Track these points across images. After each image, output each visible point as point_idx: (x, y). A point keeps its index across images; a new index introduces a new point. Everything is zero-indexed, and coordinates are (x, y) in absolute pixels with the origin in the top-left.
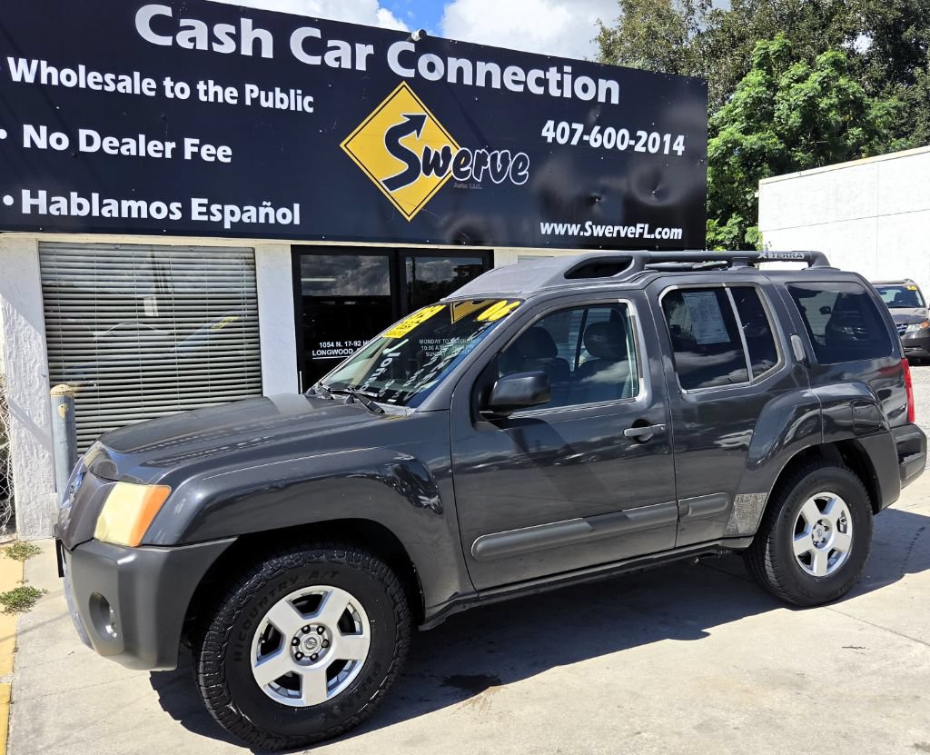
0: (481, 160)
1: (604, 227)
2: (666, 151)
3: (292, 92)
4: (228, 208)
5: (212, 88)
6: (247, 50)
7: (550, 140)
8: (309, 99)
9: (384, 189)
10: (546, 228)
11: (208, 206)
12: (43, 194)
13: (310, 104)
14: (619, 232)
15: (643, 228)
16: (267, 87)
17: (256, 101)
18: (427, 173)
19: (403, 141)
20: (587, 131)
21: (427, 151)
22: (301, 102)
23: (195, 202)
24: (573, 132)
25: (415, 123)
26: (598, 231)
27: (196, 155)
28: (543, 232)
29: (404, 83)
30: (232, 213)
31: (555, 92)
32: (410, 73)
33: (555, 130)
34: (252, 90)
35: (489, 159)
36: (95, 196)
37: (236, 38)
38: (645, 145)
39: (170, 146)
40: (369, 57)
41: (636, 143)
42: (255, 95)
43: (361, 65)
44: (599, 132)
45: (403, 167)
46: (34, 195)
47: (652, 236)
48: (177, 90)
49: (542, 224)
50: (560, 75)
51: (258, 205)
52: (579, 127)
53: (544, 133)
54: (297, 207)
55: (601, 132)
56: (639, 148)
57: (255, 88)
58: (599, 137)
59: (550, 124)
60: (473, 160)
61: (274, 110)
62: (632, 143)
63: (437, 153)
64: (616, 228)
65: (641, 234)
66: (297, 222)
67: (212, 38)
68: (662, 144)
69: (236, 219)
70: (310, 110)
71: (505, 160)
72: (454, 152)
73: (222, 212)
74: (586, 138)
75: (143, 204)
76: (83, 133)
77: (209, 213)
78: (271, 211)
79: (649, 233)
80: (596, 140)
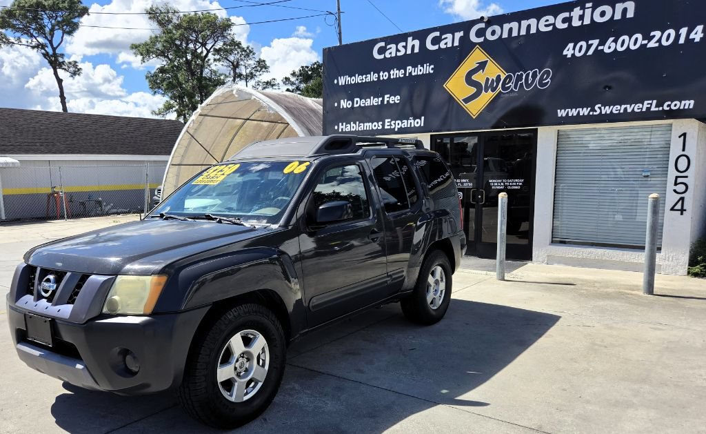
0: (519, 78)
1: (612, 107)
2: (682, 41)
3: (425, 65)
4: (397, 122)
5: (396, 71)
6: (409, 52)
7: (569, 56)
8: (432, 66)
9: (463, 104)
10: (561, 113)
11: (390, 122)
12: (344, 124)
13: (432, 69)
14: (626, 109)
15: (651, 104)
16: (415, 66)
17: (410, 73)
18: (486, 91)
19: (474, 77)
20: (602, 43)
21: (488, 79)
22: (428, 69)
23: (387, 121)
24: (589, 47)
25: (482, 66)
26: (606, 110)
27: (388, 101)
28: (559, 115)
29: (478, 46)
30: (398, 124)
31: (576, 23)
32: (481, 40)
33: (574, 49)
34: (409, 68)
35: (524, 77)
36: (357, 123)
37: (405, 47)
38: (659, 41)
39: (380, 99)
40: (461, 38)
41: (649, 42)
42: (410, 71)
43: (456, 43)
44: (613, 41)
45: (474, 90)
46: (342, 125)
47: (661, 109)
48: (384, 76)
49: (559, 111)
50: (582, 11)
51: (408, 119)
52: (595, 42)
53: (565, 52)
54: (423, 118)
55: (615, 41)
56: (652, 44)
57: (410, 67)
58: (613, 45)
59: (571, 45)
60: (514, 79)
61: (417, 76)
62: (645, 42)
63: (493, 79)
64: (623, 107)
65: (648, 109)
66: (422, 125)
67: (398, 50)
68: (678, 36)
69: (399, 127)
70: (432, 72)
71: (534, 76)
72: (503, 77)
73: (395, 124)
74: (600, 48)
75: (370, 124)
76: (356, 100)
77: (391, 125)
78: (412, 121)
79: (656, 107)
80: (609, 48)
